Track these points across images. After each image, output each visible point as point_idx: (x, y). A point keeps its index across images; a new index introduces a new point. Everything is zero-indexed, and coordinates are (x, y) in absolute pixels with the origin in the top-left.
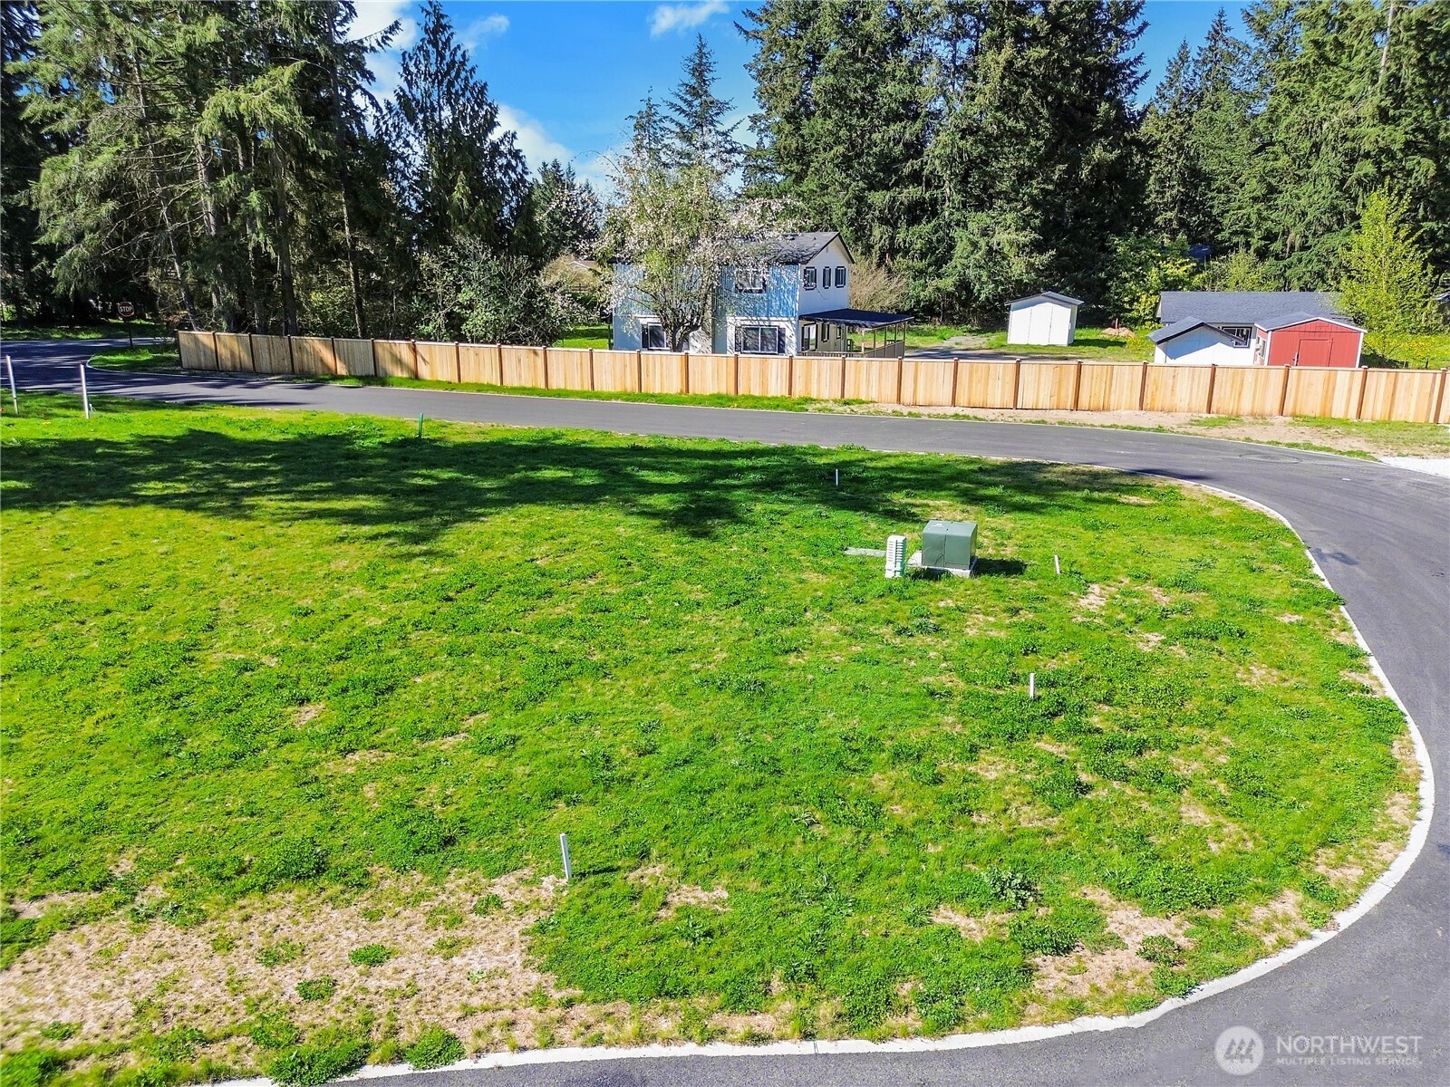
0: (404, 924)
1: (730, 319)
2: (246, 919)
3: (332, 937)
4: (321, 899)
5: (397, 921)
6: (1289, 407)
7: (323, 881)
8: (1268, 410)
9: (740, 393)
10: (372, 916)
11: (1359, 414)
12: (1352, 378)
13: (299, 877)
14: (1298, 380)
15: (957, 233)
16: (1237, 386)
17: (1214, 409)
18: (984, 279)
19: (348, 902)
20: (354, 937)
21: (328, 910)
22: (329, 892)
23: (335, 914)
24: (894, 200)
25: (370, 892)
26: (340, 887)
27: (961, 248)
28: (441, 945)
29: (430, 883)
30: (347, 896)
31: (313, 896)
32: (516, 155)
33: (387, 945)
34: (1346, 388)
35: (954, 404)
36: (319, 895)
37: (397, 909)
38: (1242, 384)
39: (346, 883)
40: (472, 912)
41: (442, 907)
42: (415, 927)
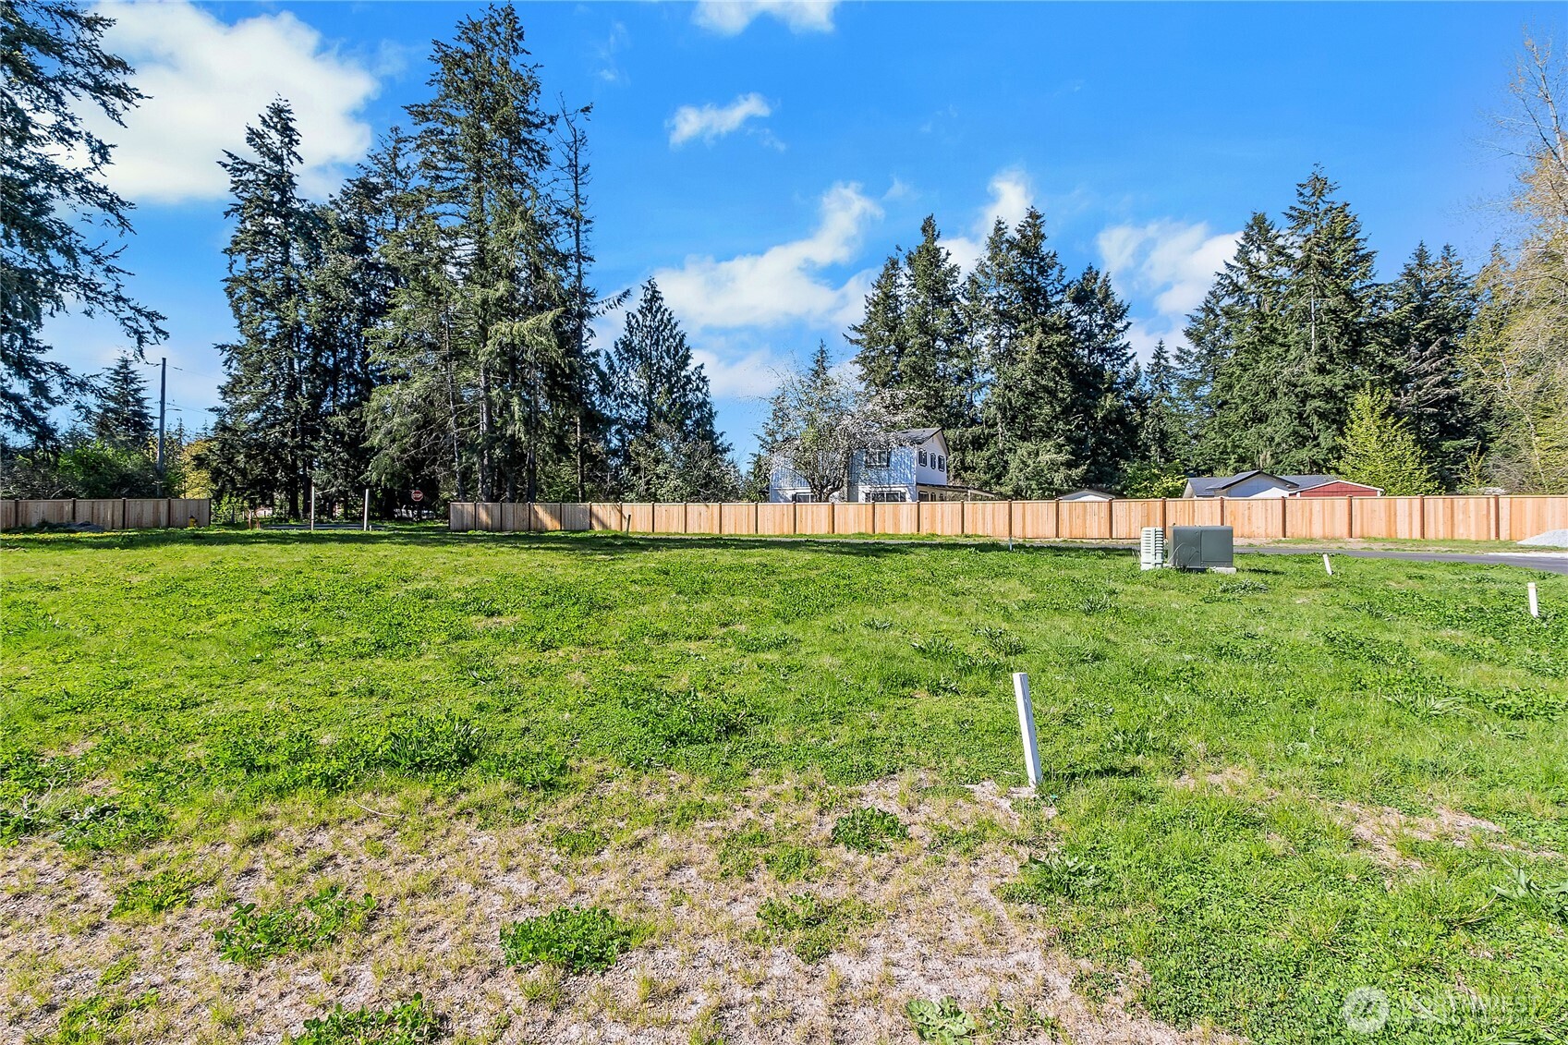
0: (661, 862)
1: (860, 488)
2: (258, 840)
3: (465, 887)
4: (453, 810)
5: (643, 858)
6: (1357, 529)
7: (472, 775)
8: (1338, 534)
9: (877, 532)
10: (579, 844)
11: (1423, 534)
12: (1410, 505)
13: (420, 766)
14: (1362, 508)
15: (1009, 457)
16: (1307, 514)
17: (1288, 534)
18: (1034, 486)
19: (521, 816)
20: (524, 888)
21: (469, 829)
22: (476, 796)
23: (483, 839)
24: (961, 436)
25: (571, 800)
26: (504, 786)
27: (1013, 465)
28: (777, 917)
29: (710, 788)
30: (521, 804)
31: (441, 801)
32: (703, 380)
33: (620, 912)
34: (1407, 514)
35: (1057, 536)
36: (452, 798)
37: (640, 833)
38: (1311, 513)
39: (519, 781)
40: (832, 843)
41: (748, 833)
42: (693, 871)
